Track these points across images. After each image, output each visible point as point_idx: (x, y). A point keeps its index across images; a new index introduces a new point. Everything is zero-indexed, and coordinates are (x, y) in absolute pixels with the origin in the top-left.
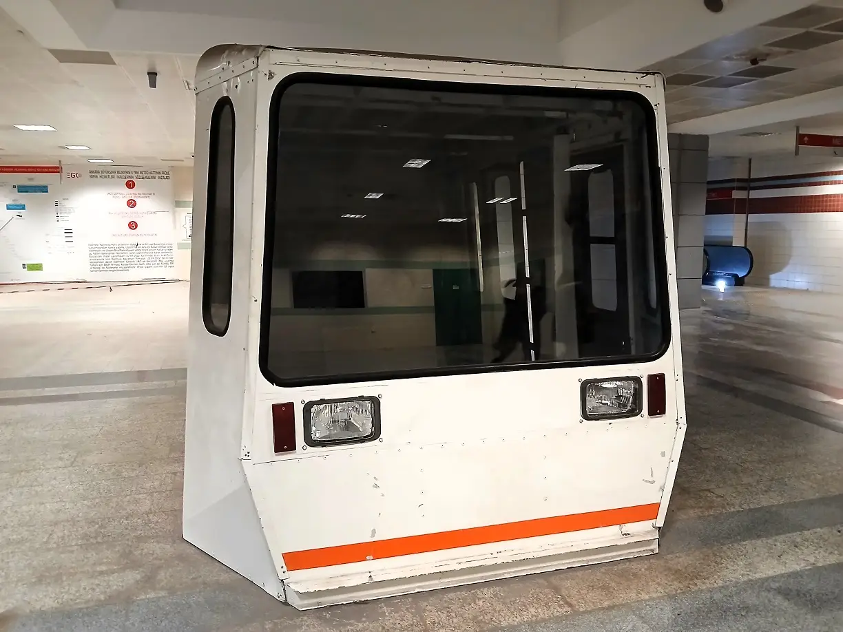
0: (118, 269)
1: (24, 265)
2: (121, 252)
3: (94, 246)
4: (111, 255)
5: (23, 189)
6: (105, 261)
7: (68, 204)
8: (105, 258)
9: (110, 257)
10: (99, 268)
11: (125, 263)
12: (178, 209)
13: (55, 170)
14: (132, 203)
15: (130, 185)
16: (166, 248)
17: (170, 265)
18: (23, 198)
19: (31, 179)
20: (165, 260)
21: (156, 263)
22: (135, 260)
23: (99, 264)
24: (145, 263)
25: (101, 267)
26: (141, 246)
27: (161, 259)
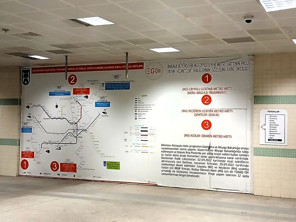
0: (189, 174)
1: (105, 162)
2: (192, 154)
3: (166, 147)
4: (182, 158)
5: (110, 86)
6: (176, 164)
7: (146, 101)
8: (176, 161)
9: (181, 160)
10: (170, 171)
11: (196, 167)
12: (256, 106)
13: (139, 66)
14: (206, 100)
15: (206, 79)
16: (241, 153)
17: (244, 174)
18: (109, 95)
19: (116, 77)
20: (240, 167)
21: (229, 170)
22: (206, 165)
23: (169, 166)
24: (217, 169)
25: (172, 170)
26: (214, 149)
27: (235, 166)
